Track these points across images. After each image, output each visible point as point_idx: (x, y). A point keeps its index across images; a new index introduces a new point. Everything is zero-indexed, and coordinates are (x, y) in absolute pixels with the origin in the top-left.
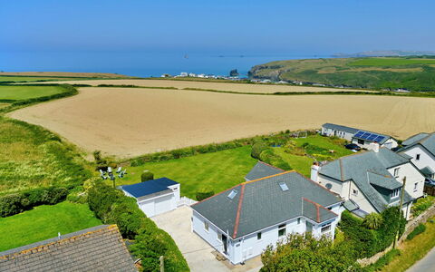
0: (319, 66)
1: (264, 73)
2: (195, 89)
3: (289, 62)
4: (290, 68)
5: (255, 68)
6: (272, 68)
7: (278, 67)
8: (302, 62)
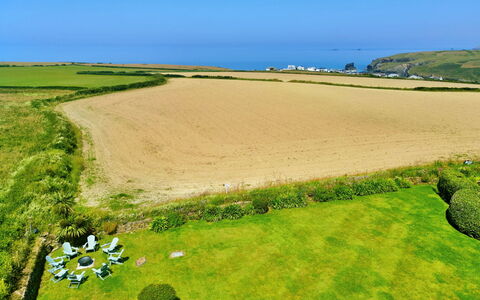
0: (462, 59)
1: (388, 67)
2: (304, 82)
3: (421, 55)
4: (422, 61)
5: (377, 62)
6: (398, 61)
7: (406, 60)
8: (438, 55)
